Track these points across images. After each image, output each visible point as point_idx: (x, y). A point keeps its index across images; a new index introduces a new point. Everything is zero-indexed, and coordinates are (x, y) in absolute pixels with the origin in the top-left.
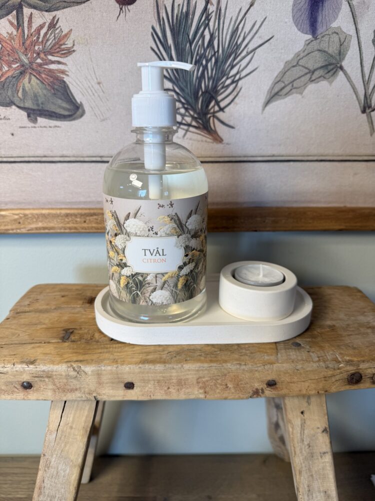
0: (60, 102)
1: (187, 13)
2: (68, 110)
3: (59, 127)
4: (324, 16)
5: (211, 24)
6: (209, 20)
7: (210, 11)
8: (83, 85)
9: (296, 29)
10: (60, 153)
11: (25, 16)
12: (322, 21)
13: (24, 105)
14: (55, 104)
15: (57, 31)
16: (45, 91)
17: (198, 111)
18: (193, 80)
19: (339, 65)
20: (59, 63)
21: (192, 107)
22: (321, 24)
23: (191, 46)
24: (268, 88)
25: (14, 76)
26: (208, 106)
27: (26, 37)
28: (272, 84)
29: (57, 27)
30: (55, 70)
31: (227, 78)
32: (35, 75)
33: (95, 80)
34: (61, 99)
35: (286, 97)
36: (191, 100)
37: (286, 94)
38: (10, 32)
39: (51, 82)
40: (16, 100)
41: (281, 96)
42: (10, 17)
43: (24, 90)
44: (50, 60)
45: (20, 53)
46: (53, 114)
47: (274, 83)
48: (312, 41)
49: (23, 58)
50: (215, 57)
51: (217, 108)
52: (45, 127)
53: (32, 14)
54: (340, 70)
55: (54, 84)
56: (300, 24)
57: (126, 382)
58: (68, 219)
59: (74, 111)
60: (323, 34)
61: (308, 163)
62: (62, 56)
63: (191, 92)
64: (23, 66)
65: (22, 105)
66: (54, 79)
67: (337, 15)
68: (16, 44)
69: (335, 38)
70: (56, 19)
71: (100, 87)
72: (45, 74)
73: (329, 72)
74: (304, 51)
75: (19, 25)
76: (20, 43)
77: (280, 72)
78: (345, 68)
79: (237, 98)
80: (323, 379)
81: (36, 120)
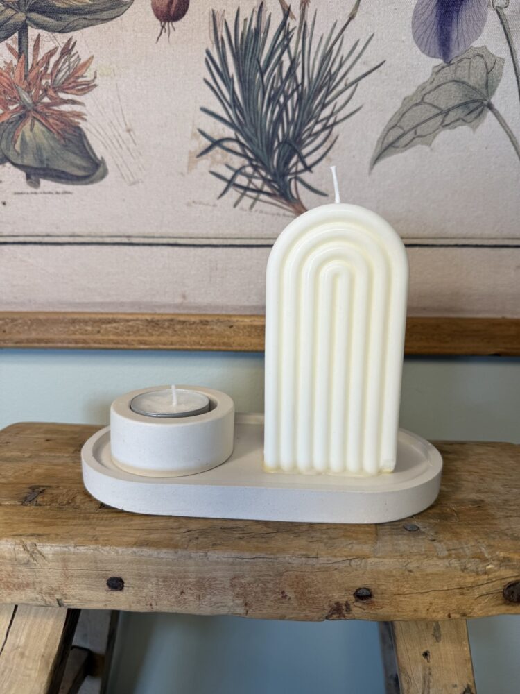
0: (72, 157)
1: (257, 31)
2: (84, 168)
3: (69, 193)
4: (460, 31)
5: (292, 45)
6: (289, 40)
7: (291, 28)
8: (106, 134)
9: (419, 51)
10: (69, 231)
11: (30, 40)
12: (457, 38)
13: (22, 162)
14: (66, 161)
15: (73, 59)
16: (52, 143)
17: (272, 170)
18: (265, 125)
19: (485, 103)
20: (74, 102)
21: (263, 163)
22: (457, 43)
23: (262, 77)
24: (378, 136)
25: (10, 121)
26: (287, 163)
27: (30, 67)
28: (384, 130)
29: (72, 53)
30: (69, 112)
31: (317, 123)
32: (40, 119)
33: (124, 126)
34: (74, 153)
35: (406, 150)
36: (263, 154)
37: (406, 145)
38: (8, 61)
39: (61, 129)
40: (11, 155)
41: (397, 147)
42: (9, 41)
43: (23, 141)
44: (62, 99)
45: (20, 90)
46: (63, 175)
47: (387, 130)
48: (443, 68)
49: (24, 96)
50: (298, 92)
51: (300, 166)
52: (50, 193)
53: (39, 36)
54: (488, 110)
55: (66, 132)
56: (424, 44)
57: (110, 576)
58: (74, 327)
59: (92, 170)
60: (460, 57)
61: (442, 250)
62: (79, 93)
63: (262, 143)
64: (24, 107)
65: (19, 162)
66: (66, 125)
67: (481, 31)
68: (15, 77)
69: (479, 63)
70: (72, 43)
71: (131, 135)
72: (54, 119)
73: (471, 112)
74: (432, 83)
75: (21, 52)
76: (21, 76)
77: (396, 113)
78: (496, 106)
79: (331, 151)
80: (457, 591)
81: (38, 183)
